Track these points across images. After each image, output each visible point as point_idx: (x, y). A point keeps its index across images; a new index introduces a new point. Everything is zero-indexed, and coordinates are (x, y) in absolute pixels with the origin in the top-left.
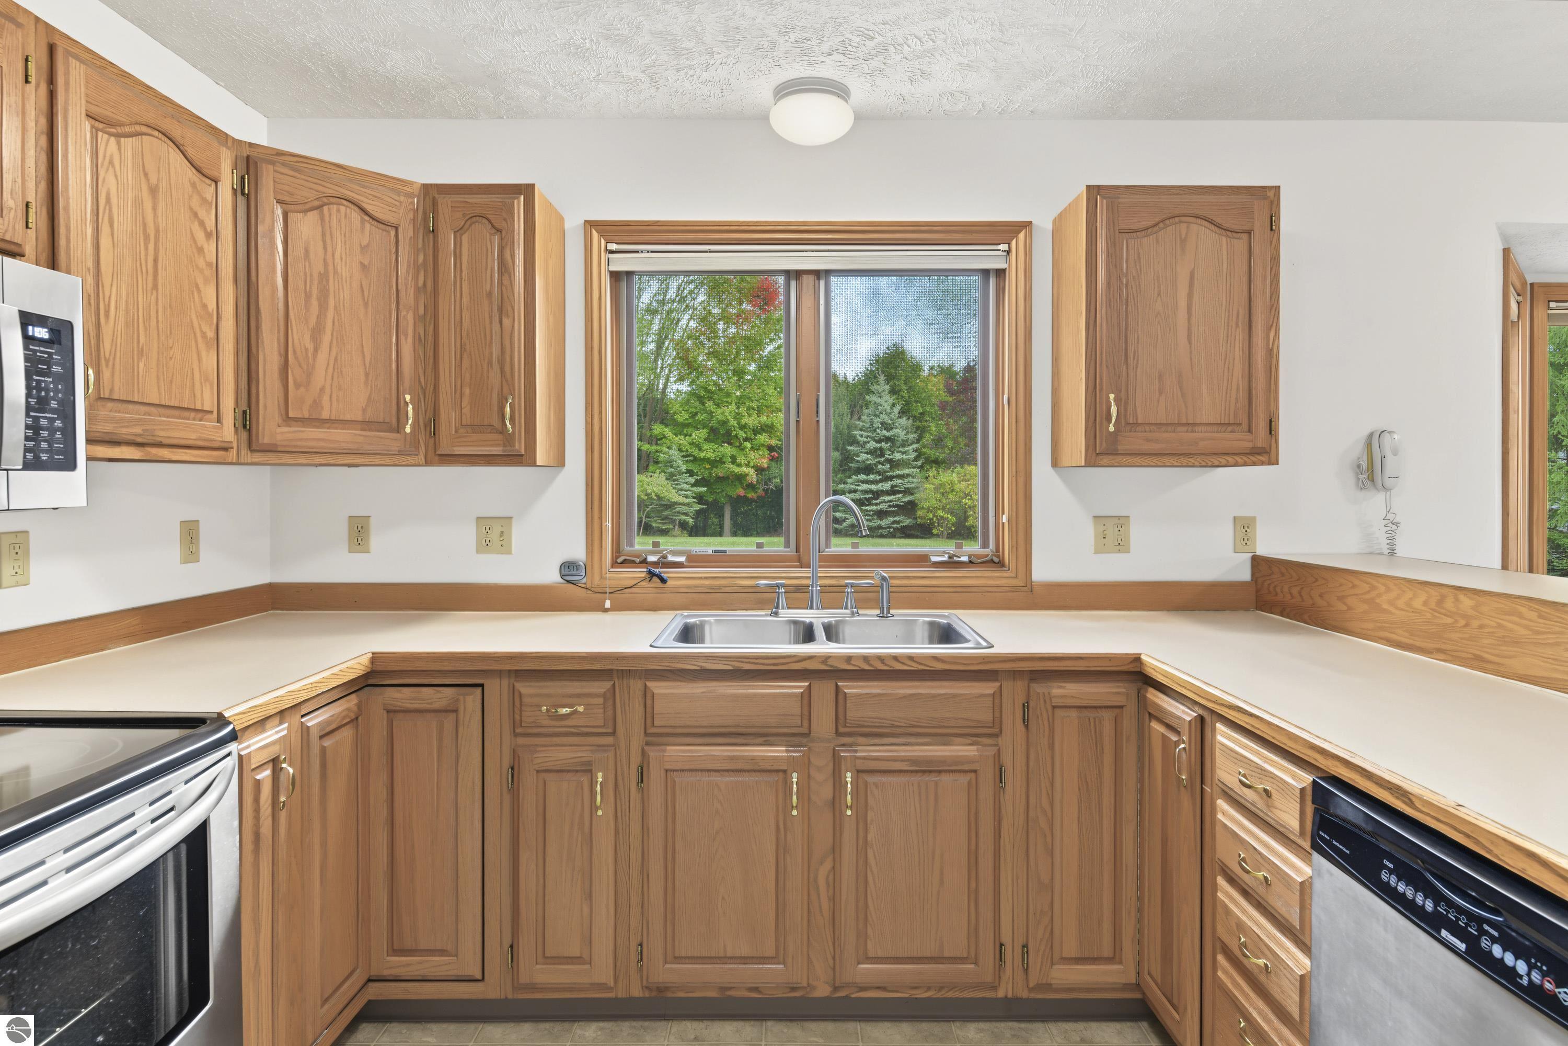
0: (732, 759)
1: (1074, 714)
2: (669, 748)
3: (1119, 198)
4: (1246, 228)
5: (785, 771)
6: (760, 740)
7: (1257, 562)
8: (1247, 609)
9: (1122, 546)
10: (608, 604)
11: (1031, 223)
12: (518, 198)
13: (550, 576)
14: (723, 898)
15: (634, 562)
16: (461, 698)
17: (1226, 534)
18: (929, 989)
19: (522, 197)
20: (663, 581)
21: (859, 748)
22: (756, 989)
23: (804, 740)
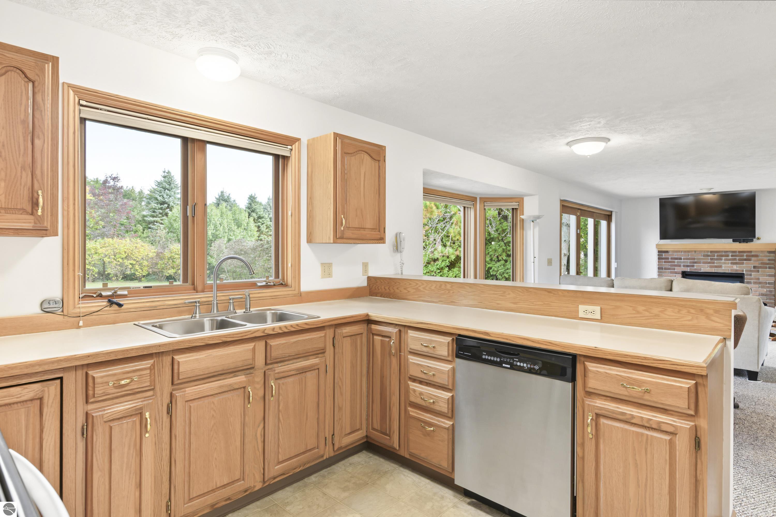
0: (221, 387)
1: (349, 339)
2: (187, 389)
3: (344, 140)
4: (378, 159)
5: (244, 388)
6: (232, 375)
7: (369, 279)
8: (367, 296)
9: (330, 275)
10: (81, 323)
11: (300, 139)
12: (48, 63)
13: (35, 309)
14: (216, 459)
15: (93, 296)
16: (46, 389)
17: (360, 269)
18: (300, 467)
19: (51, 63)
20: (120, 305)
21: (276, 369)
22: (229, 499)
23: (251, 371)
